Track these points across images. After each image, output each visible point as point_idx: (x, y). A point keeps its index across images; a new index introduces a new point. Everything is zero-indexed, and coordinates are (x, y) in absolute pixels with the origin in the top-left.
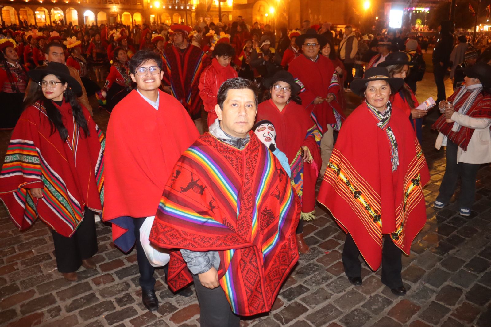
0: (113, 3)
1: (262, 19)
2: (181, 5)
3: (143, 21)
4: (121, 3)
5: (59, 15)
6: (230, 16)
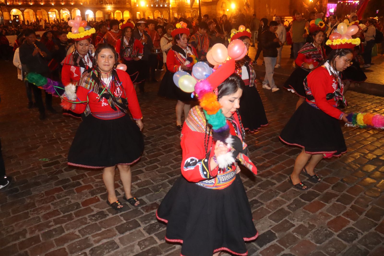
0: (107, 4)
2: (160, 4)
3: (131, 17)
4: (114, 3)
5: (66, 14)
6: (198, 11)
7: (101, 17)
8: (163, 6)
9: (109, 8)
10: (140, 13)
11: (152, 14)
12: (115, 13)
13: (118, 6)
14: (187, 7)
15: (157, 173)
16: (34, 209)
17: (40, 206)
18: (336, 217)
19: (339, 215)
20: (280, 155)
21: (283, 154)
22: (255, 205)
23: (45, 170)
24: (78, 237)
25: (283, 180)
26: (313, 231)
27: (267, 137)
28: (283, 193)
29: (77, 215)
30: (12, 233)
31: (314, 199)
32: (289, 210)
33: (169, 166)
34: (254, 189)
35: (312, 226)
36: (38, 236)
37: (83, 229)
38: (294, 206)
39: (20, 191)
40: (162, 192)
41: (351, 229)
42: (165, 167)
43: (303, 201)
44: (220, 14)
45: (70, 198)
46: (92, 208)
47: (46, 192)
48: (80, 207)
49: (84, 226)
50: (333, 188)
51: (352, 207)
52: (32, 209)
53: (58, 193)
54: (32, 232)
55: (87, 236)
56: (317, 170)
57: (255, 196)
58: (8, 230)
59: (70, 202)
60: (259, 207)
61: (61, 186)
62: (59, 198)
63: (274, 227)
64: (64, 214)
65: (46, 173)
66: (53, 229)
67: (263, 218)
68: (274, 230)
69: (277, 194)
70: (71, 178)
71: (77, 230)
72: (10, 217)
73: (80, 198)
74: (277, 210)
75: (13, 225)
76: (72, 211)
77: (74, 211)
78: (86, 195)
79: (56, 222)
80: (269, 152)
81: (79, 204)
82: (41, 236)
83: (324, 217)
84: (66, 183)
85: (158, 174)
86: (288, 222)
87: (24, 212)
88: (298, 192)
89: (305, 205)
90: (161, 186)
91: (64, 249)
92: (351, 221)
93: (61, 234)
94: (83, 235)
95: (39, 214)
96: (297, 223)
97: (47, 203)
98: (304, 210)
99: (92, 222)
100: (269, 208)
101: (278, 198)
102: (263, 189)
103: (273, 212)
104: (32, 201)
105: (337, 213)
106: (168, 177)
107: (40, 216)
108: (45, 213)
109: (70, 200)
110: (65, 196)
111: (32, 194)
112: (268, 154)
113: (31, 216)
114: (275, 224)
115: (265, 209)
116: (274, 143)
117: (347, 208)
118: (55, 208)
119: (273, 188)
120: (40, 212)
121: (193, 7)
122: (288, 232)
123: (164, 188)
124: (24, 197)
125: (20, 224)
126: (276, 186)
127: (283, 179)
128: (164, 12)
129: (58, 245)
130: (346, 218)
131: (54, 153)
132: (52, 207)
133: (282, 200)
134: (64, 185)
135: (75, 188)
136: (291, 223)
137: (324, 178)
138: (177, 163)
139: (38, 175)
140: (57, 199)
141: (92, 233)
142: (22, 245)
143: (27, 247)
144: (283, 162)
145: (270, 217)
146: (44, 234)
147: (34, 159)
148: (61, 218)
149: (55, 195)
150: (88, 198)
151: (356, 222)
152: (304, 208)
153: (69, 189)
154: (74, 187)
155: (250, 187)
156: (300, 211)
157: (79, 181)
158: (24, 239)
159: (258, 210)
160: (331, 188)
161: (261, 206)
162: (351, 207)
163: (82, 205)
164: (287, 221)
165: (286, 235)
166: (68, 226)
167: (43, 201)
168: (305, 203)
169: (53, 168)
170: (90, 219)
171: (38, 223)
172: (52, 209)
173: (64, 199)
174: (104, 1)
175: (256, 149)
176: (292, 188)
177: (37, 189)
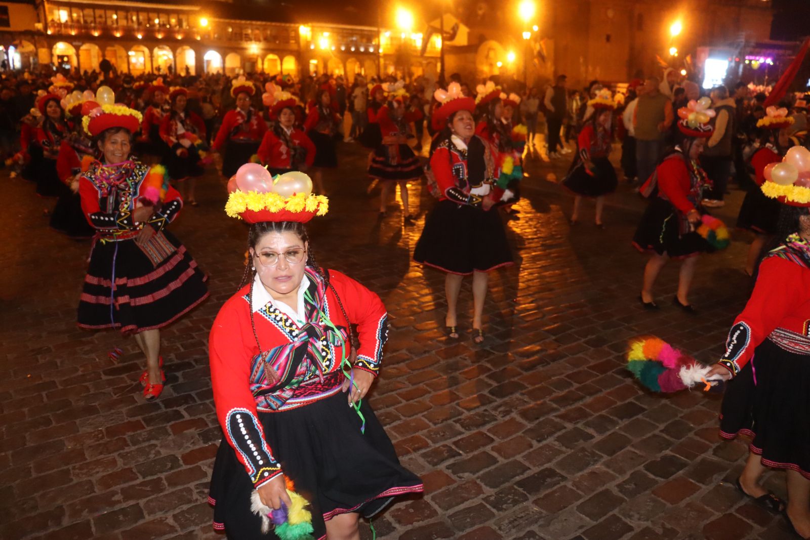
0: (251, 40)
1: (491, 71)
2: (361, 45)
3: (298, 70)
4: (265, 40)
5: (165, 58)
6: (439, 65)
7: (237, 67)
8: (367, 50)
9: (254, 48)
10: (318, 62)
11: (341, 66)
12: (266, 59)
13: (272, 46)
14: (415, 54)
16: (81, 463)
17: (95, 459)
18: (722, 515)
19: (728, 512)
20: (603, 375)
21: (610, 373)
22: (549, 480)
23: (110, 383)
24: (172, 529)
25: (608, 430)
27: (577, 336)
28: (609, 458)
29: (172, 482)
30: (34, 514)
31: (674, 473)
32: (620, 495)
34: (547, 446)
35: (672, 533)
36: (88, 523)
37: (183, 512)
38: (633, 486)
39: (54, 424)
43: (651, 476)
44: (482, 72)
45: (159, 445)
46: (205, 468)
47: (107, 429)
48: (180, 466)
49: (185, 507)
50: (715, 452)
52: (77, 465)
53: (132, 434)
54: (75, 513)
55: (191, 529)
56: (682, 412)
57: (549, 461)
58: (25, 506)
59: (158, 453)
60: (558, 486)
61: (139, 418)
62: (135, 442)
63: (589, 529)
64: (144, 478)
65: (110, 389)
66: (119, 510)
67: (565, 510)
68: (587, 537)
69: (595, 459)
71: (170, 516)
72: (31, 478)
73: (180, 446)
74: (595, 493)
75: (36, 495)
76: (162, 472)
77: (165, 474)
78: (192, 441)
79: (128, 494)
80: (581, 369)
81: (177, 458)
82: (95, 524)
83: (695, 513)
84: (152, 412)
86: (619, 519)
87: (61, 469)
88: (642, 456)
89: (656, 486)
92: (755, 525)
93: (136, 522)
94: (183, 527)
95: (91, 475)
96: (638, 524)
97: (110, 453)
98: (653, 495)
99: (203, 498)
100: (578, 488)
101: (598, 467)
102: (567, 447)
103: (587, 498)
104: (78, 447)
105: (723, 508)
107: (94, 479)
108: (105, 474)
109: (157, 448)
110: (149, 440)
111: (78, 431)
112: (580, 372)
113: (74, 478)
114: (589, 522)
115: (571, 489)
116: (592, 349)
118: (125, 464)
119: (588, 445)
120: (94, 471)
121: (427, 55)
124: (62, 438)
125: (51, 495)
126: (594, 441)
127: (609, 428)
128: (368, 63)
130: (745, 519)
131: (129, 347)
132: (120, 462)
133: (607, 473)
135: (170, 424)
136: (625, 524)
137: (698, 428)
138: (387, 381)
139: (92, 391)
140: (130, 444)
141: (201, 523)
144: (609, 390)
145: (581, 508)
146: (100, 521)
147: (86, 357)
148: (138, 488)
149: (127, 436)
150: (197, 447)
151: (765, 529)
152: (653, 492)
153: (156, 425)
154: (168, 422)
155: (539, 441)
156: (644, 497)
157: (178, 408)
158: (57, 528)
159: (555, 492)
160: (711, 451)
161: (562, 484)
163: (184, 462)
164: (616, 519)
166: (151, 504)
167: (100, 448)
168: (656, 482)
169: (126, 378)
170: (197, 493)
171: (87, 494)
172: (119, 466)
173: (145, 447)
174: (246, 34)
175: (554, 360)
176: (629, 448)
177: (90, 421)
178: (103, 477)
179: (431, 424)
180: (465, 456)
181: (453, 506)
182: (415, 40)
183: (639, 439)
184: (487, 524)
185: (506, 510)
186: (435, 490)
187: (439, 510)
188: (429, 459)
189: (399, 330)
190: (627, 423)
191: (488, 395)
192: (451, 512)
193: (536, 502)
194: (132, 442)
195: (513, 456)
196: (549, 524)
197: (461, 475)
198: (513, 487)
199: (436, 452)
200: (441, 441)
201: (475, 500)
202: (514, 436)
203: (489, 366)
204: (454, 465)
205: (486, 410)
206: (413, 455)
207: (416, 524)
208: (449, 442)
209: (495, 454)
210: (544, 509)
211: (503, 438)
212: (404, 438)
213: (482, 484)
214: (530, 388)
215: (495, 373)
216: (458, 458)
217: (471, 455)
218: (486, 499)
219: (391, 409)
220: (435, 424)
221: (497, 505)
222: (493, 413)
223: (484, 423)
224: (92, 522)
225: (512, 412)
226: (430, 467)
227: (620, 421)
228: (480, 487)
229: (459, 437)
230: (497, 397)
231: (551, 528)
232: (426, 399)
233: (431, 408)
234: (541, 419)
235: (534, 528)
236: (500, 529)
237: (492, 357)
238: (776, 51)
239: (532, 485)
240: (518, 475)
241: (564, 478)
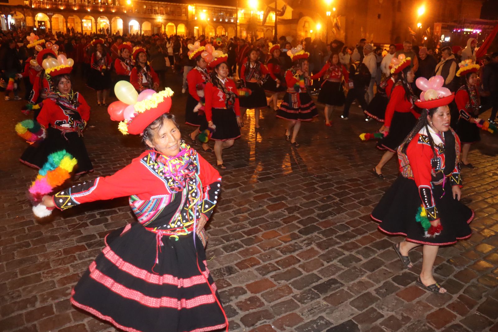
0: (158, 14)
1: (306, 35)
2: (226, 18)
3: (187, 32)
4: (166, 13)
5: (105, 24)
6: (274, 31)
7: (149, 31)
8: (229, 21)
9: (160, 19)
10: (199, 28)
11: (213, 30)
12: (167, 26)
13: (171, 17)
14: (259, 24)
15: (209, 235)
16: (49, 270)
17: (56, 268)
18: (438, 309)
19: (442, 307)
20: (369, 223)
22: (333, 286)
23: (66, 222)
25: (371, 256)
26: (408, 325)
27: (353, 199)
28: (371, 273)
30: (19, 300)
31: (410, 283)
32: (377, 296)
33: (225, 228)
34: (332, 265)
35: (407, 319)
36: (52, 305)
38: (385, 290)
39: (32, 246)
40: (214, 261)
41: (458, 326)
42: (220, 228)
43: (396, 285)
44: (300, 36)
47: (64, 250)
51: (460, 297)
52: (46, 271)
53: (79, 253)
54: (44, 300)
57: (334, 274)
58: (14, 295)
60: (339, 289)
61: (84, 243)
62: (81, 258)
63: (357, 316)
65: (67, 225)
67: (342, 304)
68: (356, 321)
69: (362, 273)
70: (98, 234)
72: (17, 278)
74: (362, 294)
75: (20, 289)
80: (355, 218)
82: (56, 307)
83: (422, 307)
84: (91, 240)
85: (211, 237)
86: (376, 310)
87: (35, 273)
88: (390, 272)
89: (399, 291)
90: (213, 253)
91: (84, 325)
92: (458, 315)
95: (54, 277)
96: (387, 313)
97: (65, 264)
98: (396, 296)
100: (351, 291)
101: (364, 278)
102: (345, 266)
103: (356, 297)
104: (46, 260)
105: (439, 304)
106: (223, 241)
107: (55, 280)
108: (62, 277)
110: (89, 257)
111: (46, 251)
112: (355, 220)
113: (43, 279)
114: (357, 312)
115: (346, 291)
116: (362, 206)
117: (453, 298)
118: (74, 271)
119: (358, 265)
120: (56, 275)
121: (266, 24)
122: (374, 324)
123: (216, 256)
124: (37, 255)
125: (30, 289)
126: (362, 263)
128: (230, 29)
129: (75, 320)
130: (452, 312)
132: (71, 270)
133: (369, 282)
134: (88, 242)
136: (379, 313)
138: (236, 224)
139: (55, 227)
142: (31, 316)
143: (37, 320)
144: (371, 232)
145: (352, 303)
146: (59, 305)
149: (76, 254)
151: (464, 317)
152: (397, 294)
153: (94, 248)
154: (101, 246)
155: (328, 262)
156: (391, 297)
158: (33, 309)
159: (337, 293)
161: (341, 288)
162: (458, 298)
164: (373, 310)
165: (372, 328)
167: (60, 261)
168: (399, 288)
169: (76, 220)
171: (52, 289)
172: (71, 272)
173: (87, 261)
174: (154, 10)
175: (339, 213)
176: (383, 267)
177: (54, 245)
178: (61, 279)
179: (262, 250)
180: (282, 270)
181: (274, 301)
182: (259, 15)
183: (389, 262)
184: (294, 311)
185: (306, 303)
186: (264, 290)
187: (266, 303)
188: (260, 272)
189: (244, 193)
190: (382, 252)
191: (298, 233)
192: (273, 304)
193: (325, 299)
194: (79, 258)
195: (312, 270)
196: (332, 312)
197: (280, 281)
198: (311, 289)
199: (265, 267)
200: (268, 260)
201: (288, 296)
202: (313, 259)
203: (299, 216)
204: (275, 275)
205: (296, 243)
206: (251, 269)
207: (251, 311)
208: (273, 262)
209: (301, 269)
210: (330, 303)
211: (306, 260)
212: (244, 259)
213: (292, 288)
214: (323, 229)
215: (302, 220)
216: (278, 271)
217: (286, 270)
218: (294, 297)
219: (238, 241)
220: (265, 250)
221: (301, 300)
222: (301, 244)
223: (294, 251)
224: (54, 305)
225: (312, 244)
226: (261, 276)
227: (378, 251)
228: (290, 289)
229: (279, 259)
230: (303, 235)
231: (334, 315)
232: (260, 235)
233: (263, 240)
234: (330, 249)
235: (323, 314)
236: (302, 314)
237: (300, 210)
238: (484, 26)
239: (323, 288)
240: (314, 282)
241: (343, 285)
